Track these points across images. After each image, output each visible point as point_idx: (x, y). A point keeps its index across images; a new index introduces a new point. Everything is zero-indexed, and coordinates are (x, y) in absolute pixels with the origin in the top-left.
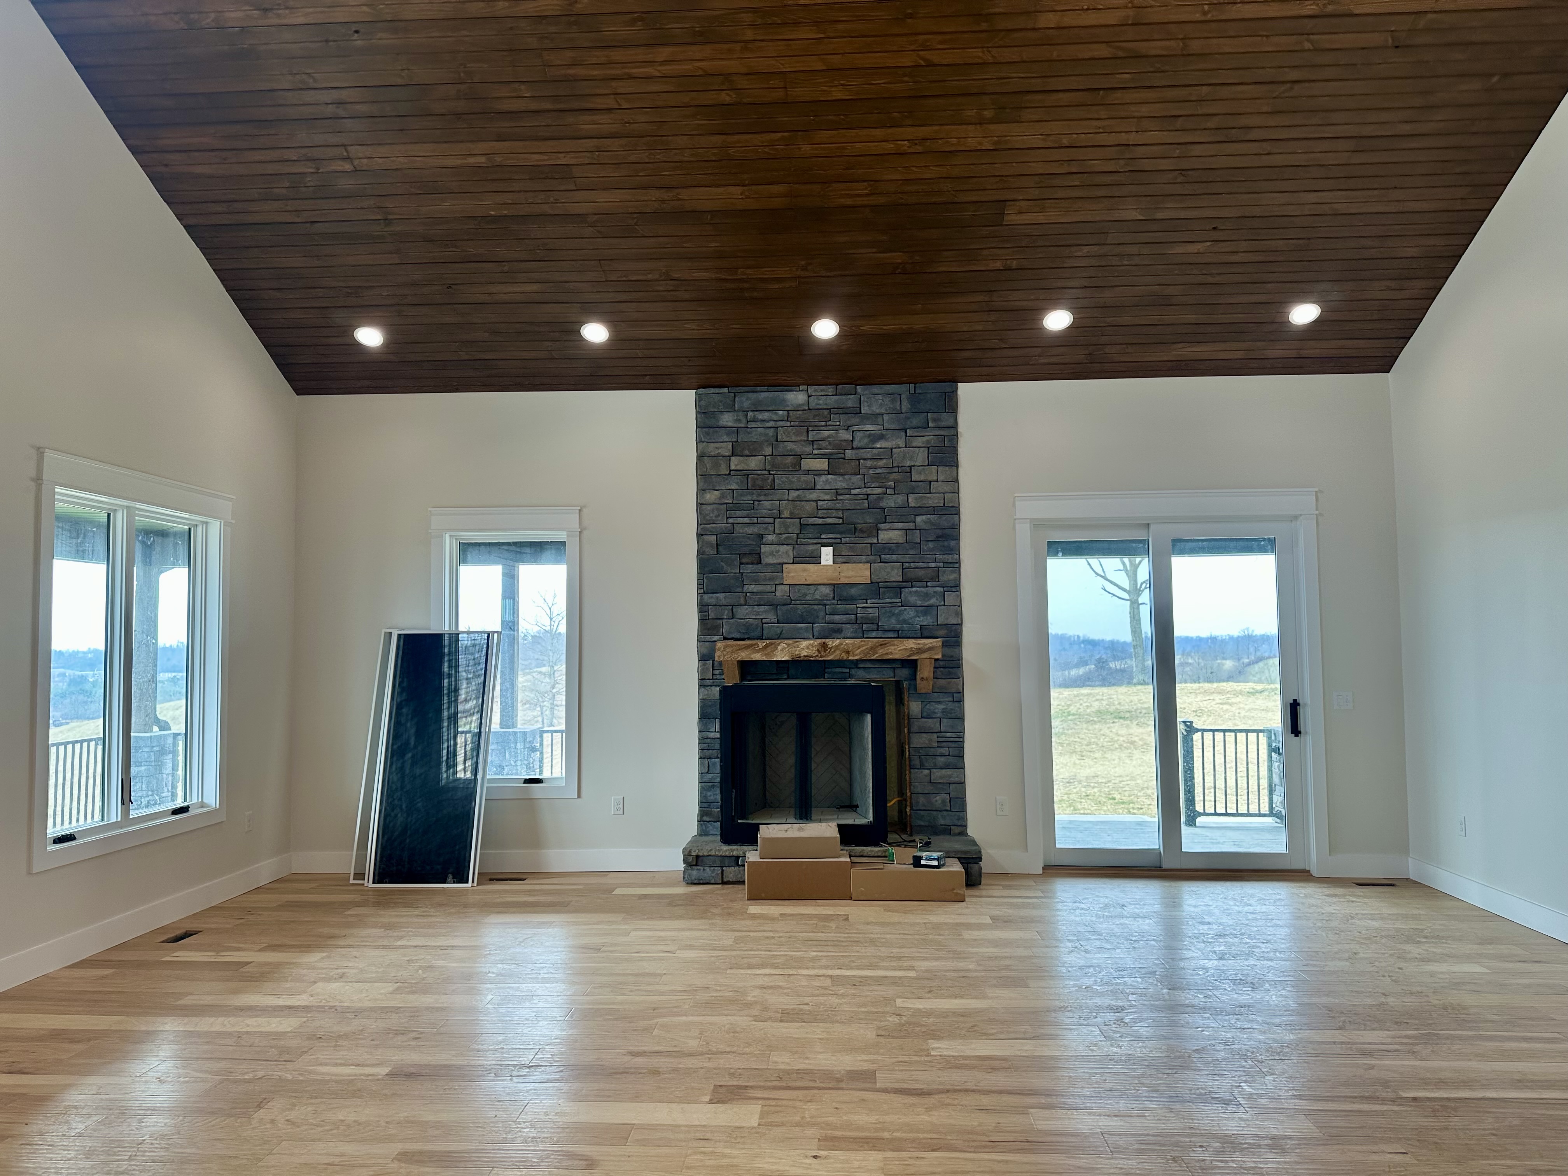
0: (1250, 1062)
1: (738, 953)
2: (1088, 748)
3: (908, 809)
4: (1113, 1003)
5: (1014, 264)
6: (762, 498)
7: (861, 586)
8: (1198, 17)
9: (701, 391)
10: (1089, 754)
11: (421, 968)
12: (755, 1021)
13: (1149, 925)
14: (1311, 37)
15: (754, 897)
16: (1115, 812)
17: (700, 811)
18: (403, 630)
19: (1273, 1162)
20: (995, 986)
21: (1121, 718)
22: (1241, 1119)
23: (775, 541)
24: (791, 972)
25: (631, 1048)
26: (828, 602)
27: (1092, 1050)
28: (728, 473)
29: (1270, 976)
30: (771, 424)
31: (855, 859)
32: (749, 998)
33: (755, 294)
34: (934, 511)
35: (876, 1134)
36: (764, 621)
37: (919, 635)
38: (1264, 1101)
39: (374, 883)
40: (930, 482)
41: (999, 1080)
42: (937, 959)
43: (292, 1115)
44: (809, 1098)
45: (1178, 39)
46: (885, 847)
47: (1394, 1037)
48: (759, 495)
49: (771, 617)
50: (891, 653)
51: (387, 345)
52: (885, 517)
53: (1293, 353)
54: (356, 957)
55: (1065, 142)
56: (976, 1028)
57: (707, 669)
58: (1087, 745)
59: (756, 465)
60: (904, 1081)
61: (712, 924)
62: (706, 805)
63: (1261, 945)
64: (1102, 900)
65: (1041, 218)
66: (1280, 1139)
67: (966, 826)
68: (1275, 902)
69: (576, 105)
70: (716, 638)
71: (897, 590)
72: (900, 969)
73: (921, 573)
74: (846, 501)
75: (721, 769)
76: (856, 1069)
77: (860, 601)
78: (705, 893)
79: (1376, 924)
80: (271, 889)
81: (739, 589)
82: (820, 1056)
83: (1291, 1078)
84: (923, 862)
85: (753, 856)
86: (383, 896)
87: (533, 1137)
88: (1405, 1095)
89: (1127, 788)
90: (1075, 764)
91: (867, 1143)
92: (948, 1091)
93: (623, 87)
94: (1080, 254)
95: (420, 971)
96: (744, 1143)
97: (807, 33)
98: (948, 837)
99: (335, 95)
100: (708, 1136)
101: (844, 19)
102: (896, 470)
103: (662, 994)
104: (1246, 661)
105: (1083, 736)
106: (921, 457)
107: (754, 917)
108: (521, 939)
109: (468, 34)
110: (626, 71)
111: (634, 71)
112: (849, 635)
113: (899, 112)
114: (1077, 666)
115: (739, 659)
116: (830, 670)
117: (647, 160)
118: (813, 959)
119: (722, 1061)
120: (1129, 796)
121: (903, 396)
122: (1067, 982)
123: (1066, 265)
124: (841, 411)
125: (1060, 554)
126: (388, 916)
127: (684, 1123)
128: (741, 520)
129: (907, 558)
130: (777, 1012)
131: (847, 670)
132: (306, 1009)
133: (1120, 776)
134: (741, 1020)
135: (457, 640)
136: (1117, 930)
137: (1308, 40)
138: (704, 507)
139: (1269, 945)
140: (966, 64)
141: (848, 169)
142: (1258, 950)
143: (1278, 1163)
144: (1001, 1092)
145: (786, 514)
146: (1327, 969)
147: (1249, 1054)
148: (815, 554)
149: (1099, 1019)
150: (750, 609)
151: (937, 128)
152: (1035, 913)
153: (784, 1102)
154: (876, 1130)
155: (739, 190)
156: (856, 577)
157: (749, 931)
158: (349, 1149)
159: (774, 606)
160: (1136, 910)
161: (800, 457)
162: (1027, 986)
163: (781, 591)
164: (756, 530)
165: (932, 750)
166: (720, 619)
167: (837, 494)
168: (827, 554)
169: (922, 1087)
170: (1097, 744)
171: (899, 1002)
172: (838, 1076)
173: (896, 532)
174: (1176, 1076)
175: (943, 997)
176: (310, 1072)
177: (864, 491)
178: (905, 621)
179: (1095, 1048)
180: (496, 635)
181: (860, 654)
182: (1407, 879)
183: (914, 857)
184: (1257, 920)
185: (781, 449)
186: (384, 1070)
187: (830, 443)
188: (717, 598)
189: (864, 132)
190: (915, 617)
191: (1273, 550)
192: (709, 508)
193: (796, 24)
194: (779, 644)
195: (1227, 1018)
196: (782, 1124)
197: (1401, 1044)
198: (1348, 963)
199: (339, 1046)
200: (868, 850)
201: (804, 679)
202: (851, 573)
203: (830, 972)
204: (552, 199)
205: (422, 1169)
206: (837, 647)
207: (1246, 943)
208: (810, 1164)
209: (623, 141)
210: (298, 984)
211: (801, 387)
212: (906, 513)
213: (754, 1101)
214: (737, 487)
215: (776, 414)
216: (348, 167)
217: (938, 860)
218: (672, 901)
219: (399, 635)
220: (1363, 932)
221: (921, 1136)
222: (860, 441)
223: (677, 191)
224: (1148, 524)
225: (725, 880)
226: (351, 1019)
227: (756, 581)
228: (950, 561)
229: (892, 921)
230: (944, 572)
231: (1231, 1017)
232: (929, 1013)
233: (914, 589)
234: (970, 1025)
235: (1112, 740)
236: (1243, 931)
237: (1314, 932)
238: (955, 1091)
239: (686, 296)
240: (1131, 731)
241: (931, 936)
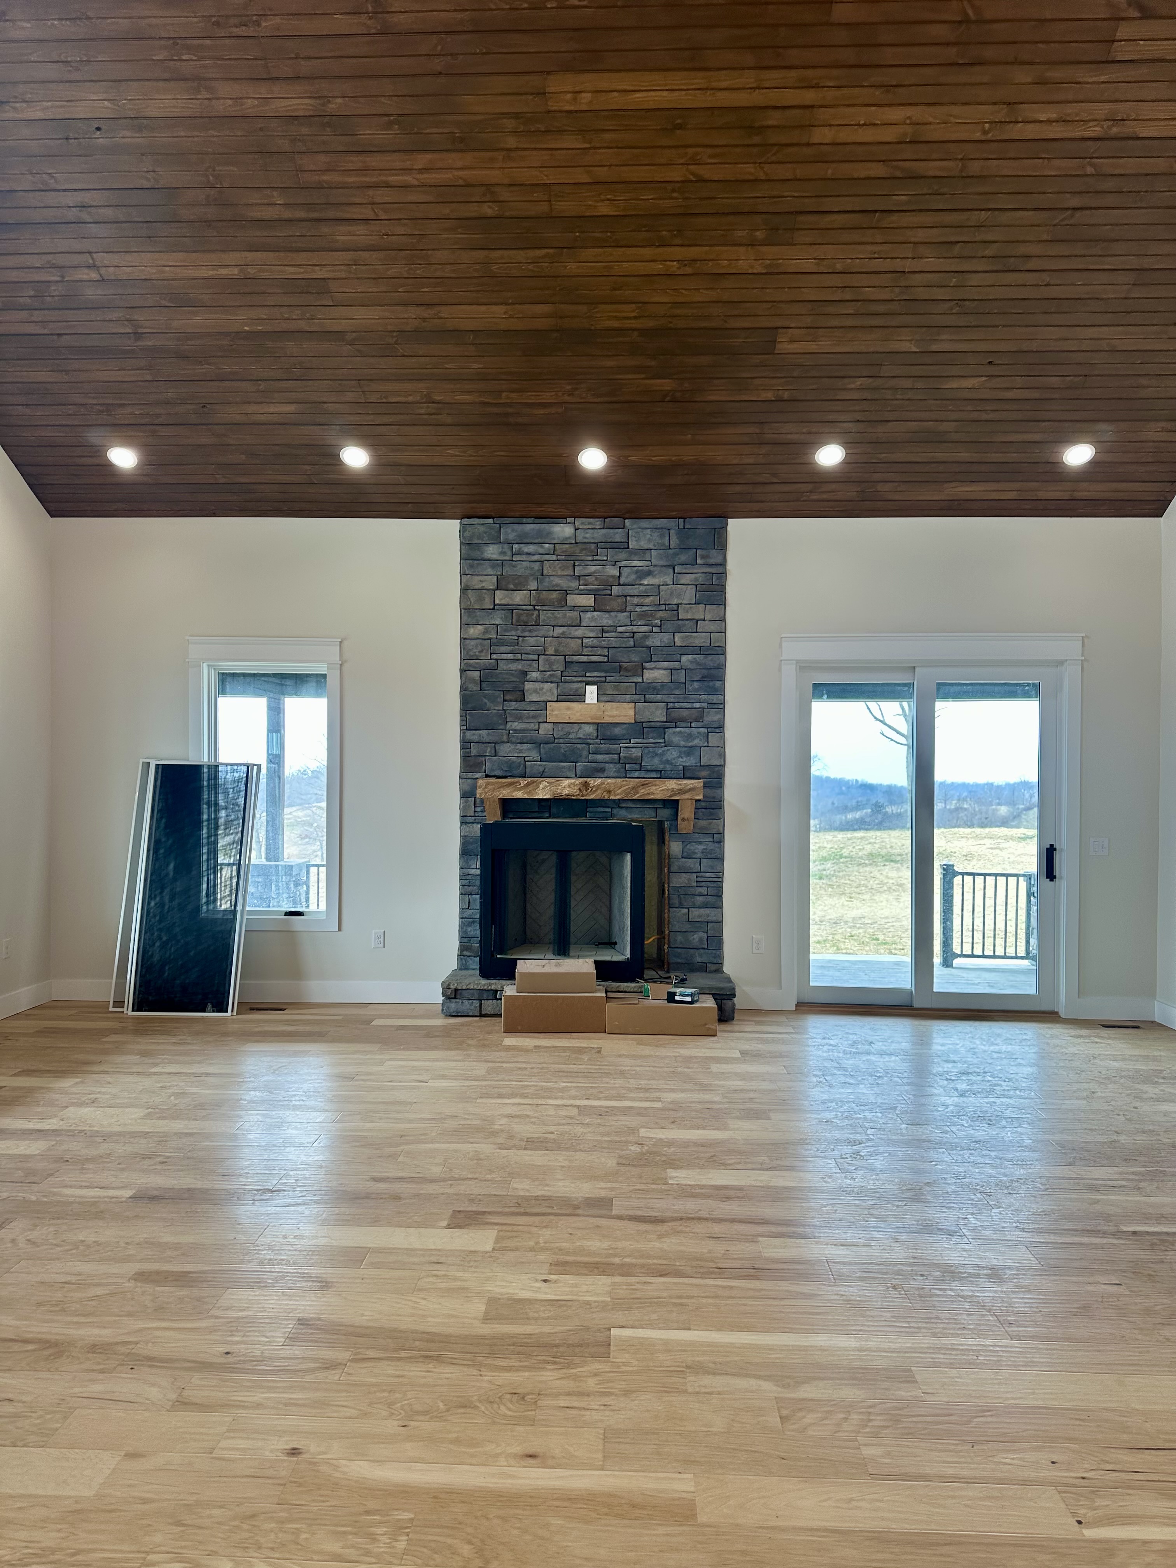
0: (979, 1195)
1: (489, 1083)
2: (858, 890)
3: (666, 947)
4: (852, 1136)
5: (786, 395)
6: (526, 634)
7: (625, 726)
8: (978, 136)
9: (466, 521)
10: (858, 896)
11: (173, 1094)
12: (500, 1148)
13: (895, 1062)
14: (1094, 160)
15: (510, 1030)
16: (877, 952)
17: (460, 946)
18: (161, 760)
19: (990, 1291)
20: (738, 1118)
21: (892, 861)
22: (964, 1250)
23: (539, 678)
24: (540, 1102)
25: (375, 1174)
26: (592, 741)
27: (825, 1182)
28: (492, 607)
29: (1008, 1113)
30: (537, 557)
31: (610, 995)
32: (496, 1127)
33: (520, 420)
34: (698, 650)
35: (606, 1260)
36: (527, 759)
37: (682, 775)
38: (987, 1233)
39: (133, 1011)
40: (697, 621)
41: (733, 1209)
42: (683, 1091)
43: (34, 1235)
44: (544, 1224)
45: (956, 159)
46: (642, 983)
47: (1121, 1174)
48: (523, 631)
49: (534, 755)
50: (653, 794)
51: (140, 466)
52: (650, 655)
53: (1066, 495)
54: (109, 1083)
55: (839, 267)
56: (715, 1158)
57: (469, 806)
58: (857, 887)
59: (521, 600)
60: (639, 1208)
61: (467, 1055)
62: (466, 940)
63: (1003, 1083)
64: (851, 1037)
65: (813, 347)
66: (998, 1269)
67: (722, 964)
68: (1021, 1042)
69: (331, 214)
70: (478, 775)
71: (661, 729)
72: (647, 1100)
73: (685, 713)
74: (611, 639)
75: (481, 906)
76: (593, 1196)
77: (624, 741)
78: (462, 1025)
79: (1116, 1064)
80: (30, 1015)
81: (502, 727)
82: (561, 1184)
83: (1016, 1211)
84: (677, 998)
85: (510, 990)
86: (143, 1023)
87: (271, 1259)
88: (1125, 1229)
89: (892, 929)
90: (843, 905)
91: (597, 1268)
92: (681, 1219)
93: (381, 195)
94: (852, 386)
95: (172, 1098)
96: (476, 1267)
97: (571, 142)
98: (704, 974)
99: (80, 198)
100: (442, 1259)
101: (611, 128)
102: (663, 607)
103: (411, 1121)
104: (1021, 806)
105: (853, 878)
106: (689, 595)
107: (509, 1048)
108: (275, 1068)
109: (216, 134)
110: (384, 178)
111: (391, 179)
112: (611, 774)
113: (669, 231)
114: (852, 809)
115: (501, 796)
116: (591, 809)
117: (406, 276)
118: (563, 1090)
119: (463, 1188)
120: (893, 937)
121: (672, 532)
122: (808, 1116)
123: (838, 397)
124: (608, 545)
125: (825, 696)
126: (145, 1043)
127: (421, 1247)
128: (504, 656)
129: (672, 698)
130: (522, 1140)
131: (609, 810)
132: (55, 1132)
133: (887, 918)
134: (486, 1148)
135: (217, 771)
136: (862, 1066)
137: (1091, 165)
138: (468, 641)
139: (1010, 1083)
140: (737, 181)
141: (614, 289)
142: (998, 1088)
143: (995, 1292)
144: (733, 1221)
145: (551, 651)
146: (1064, 1107)
147: (978, 1187)
148: (579, 692)
149: (836, 1152)
150: (513, 747)
151: (707, 248)
152: (784, 1048)
153: (520, 1227)
154: (608, 1256)
155: (503, 308)
156: (620, 716)
157: (503, 1062)
158: (87, 1268)
159: (537, 744)
160: (884, 1048)
161: (566, 592)
162: (769, 1119)
163: (545, 729)
164: (520, 667)
165: (691, 889)
166: (482, 756)
167: (603, 631)
168: (591, 692)
169: (656, 1214)
170: (867, 887)
171: (643, 1132)
172: (575, 1203)
173: (662, 672)
174: (905, 1207)
175: (685, 1127)
176: (55, 1194)
177: (630, 628)
178: (668, 762)
179: (829, 1180)
180: (255, 767)
181: (621, 794)
182: (1152, 1022)
183: (668, 993)
184: (1002, 1059)
185: (546, 584)
186: (128, 1193)
187: (596, 579)
188: (480, 735)
189: (633, 250)
190: (678, 757)
191: (1037, 695)
192: (473, 642)
193: (561, 131)
194: (540, 783)
195: (961, 1153)
196: (517, 1249)
197: (1128, 1180)
198: (1085, 1102)
199: (85, 1169)
200: (624, 985)
201: (565, 818)
202: (615, 712)
203: (578, 1103)
204: (308, 315)
205: (157, 1289)
206: (598, 787)
207: (989, 1081)
208: (540, 1288)
209: (381, 255)
210: (49, 1108)
211: (569, 520)
212: (671, 653)
213: (491, 1227)
214: (501, 622)
215: (542, 547)
216: (94, 276)
217: (692, 996)
218: (429, 1033)
219: (157, 765)
220: (1104, 1073)
221: (650, 1261)
222: (627, 577)
223: (438, 308)
224: (914, 667)
225: (483, 1013)
226: (100, 1143)
227: (519, 718)
228: (715, 701)
229: (643, 1053)
230: (709, 712)
231: (965, 1152)
232: (671, 1143)
233: (678, 729)
234: (710, 1155)
235: (882, 883)
236: (986, 1070)
237: (1056, 1071)
238: (689, 1219)
239: (449, 420)
240: (901, 874)
241: (680, 1069)
